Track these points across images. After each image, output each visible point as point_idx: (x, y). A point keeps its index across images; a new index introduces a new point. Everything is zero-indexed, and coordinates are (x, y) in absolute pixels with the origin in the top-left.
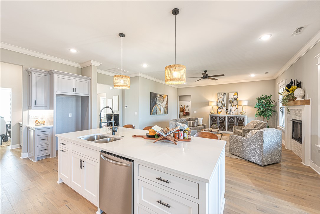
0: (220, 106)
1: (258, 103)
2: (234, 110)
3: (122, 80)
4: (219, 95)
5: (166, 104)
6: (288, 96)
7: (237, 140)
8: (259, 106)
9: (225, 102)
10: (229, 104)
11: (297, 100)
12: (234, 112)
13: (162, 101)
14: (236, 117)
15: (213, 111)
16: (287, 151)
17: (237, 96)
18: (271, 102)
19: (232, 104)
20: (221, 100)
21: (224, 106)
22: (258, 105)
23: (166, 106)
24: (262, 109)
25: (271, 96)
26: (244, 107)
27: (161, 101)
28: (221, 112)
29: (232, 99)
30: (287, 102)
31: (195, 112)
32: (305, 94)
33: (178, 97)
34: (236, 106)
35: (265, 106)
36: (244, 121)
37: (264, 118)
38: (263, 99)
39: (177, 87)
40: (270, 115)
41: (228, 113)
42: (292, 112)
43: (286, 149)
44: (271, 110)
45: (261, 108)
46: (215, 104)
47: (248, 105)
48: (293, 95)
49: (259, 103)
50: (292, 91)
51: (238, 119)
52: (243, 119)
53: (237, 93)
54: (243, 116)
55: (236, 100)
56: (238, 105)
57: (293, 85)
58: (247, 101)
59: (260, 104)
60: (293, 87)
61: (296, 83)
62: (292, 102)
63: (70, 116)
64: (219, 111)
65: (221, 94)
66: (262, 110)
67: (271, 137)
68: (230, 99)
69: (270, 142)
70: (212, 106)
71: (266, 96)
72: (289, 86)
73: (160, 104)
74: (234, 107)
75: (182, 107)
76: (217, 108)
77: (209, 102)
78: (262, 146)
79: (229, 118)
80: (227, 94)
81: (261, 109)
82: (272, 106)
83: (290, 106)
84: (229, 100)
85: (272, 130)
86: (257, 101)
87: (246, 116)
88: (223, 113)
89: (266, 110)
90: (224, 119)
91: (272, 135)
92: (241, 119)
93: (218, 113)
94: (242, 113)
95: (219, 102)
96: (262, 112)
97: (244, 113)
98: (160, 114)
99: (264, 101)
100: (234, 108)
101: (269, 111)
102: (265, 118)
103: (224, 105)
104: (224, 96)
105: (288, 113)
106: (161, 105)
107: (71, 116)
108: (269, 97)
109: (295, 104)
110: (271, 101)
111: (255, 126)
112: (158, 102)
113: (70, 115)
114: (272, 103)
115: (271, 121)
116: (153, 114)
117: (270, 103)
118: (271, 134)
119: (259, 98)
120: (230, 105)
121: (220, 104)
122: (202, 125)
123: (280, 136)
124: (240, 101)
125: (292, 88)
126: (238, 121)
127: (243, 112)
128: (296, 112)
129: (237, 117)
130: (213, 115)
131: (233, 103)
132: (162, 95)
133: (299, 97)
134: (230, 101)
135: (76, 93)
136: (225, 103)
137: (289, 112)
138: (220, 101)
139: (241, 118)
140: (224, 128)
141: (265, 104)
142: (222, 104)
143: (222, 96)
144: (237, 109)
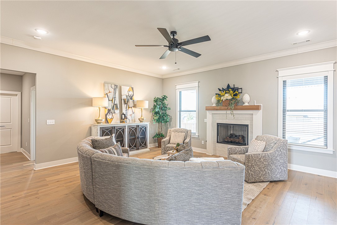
0: (110, 108)
2: (131, 115)
4: (106, 87)
7: (261, 158)
9: (117, 102)
14: (139, 125)
15: (100, 118)
17: (132, 93)
20: (111, 96)
21: (117, 108)
28: (112, 119)
31: (50, 122)
34: (133, 108)
36: (146, 130)
51: (140, 129)
53: (132, 88)
54: (144, 123)
55: (131, 99)
56: (134, 106)
64: (109, 117)
65: (110, 85)
68: (124, 97)
74: (130, 109)
76: (105, 111)
79: (130, 129)
80: (119, 87)
93: (108, 122)
100: (130, 111)
104: (115, 89)
120: (124, 106)
121: (110, 105)
126: (140, 132)
127: (142, 118)
134: (124, 100)
138: (110, 99)
139: (143, 127)
142: (113, 104)
143: (112, 90)
144: (133, 113)
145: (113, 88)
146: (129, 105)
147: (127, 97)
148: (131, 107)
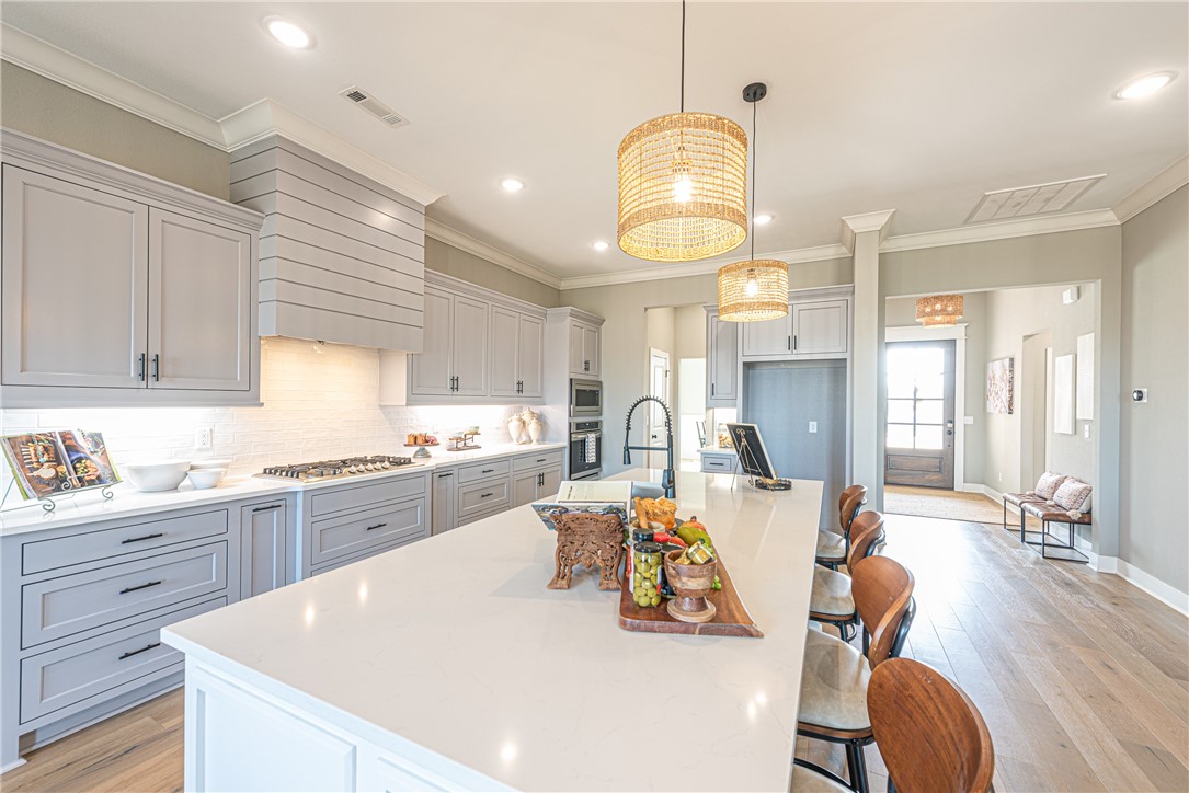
3: (752, 281)
63: (811, 431)
107: (815, 431)
113: (813, 427)
135: (799, 350)
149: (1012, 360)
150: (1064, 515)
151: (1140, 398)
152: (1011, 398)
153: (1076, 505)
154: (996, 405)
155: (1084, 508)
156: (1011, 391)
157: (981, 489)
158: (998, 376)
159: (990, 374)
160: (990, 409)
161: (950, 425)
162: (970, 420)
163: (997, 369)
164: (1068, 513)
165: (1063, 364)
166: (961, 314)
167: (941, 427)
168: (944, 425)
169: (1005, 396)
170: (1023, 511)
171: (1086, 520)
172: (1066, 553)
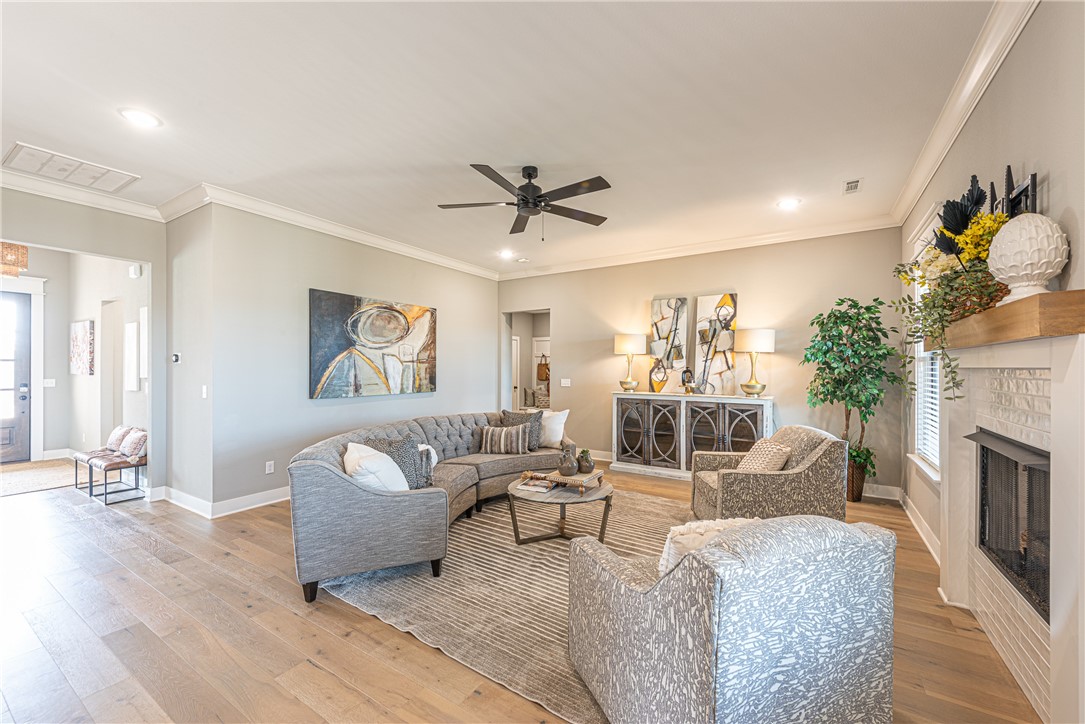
0: (660, 357)
1: (819, 338)
2: (720, 374)
4: (656, 308)
5: (425, 348)
6: (948, 281)
8: (825, 353)
9: (682, 339)
10: (698, 348)
11: (1007, 300)
12: (718, 384)
13: (398, 333)
14: (724, 405)
15: (629, 379)
16: (948, 623)
17: (732, 311)
18: (880, 334)
19: (712, 349)
20: (665, 327)
21: (679, 356)
22: (819, 350)
23: (425, 356)
24: (840, 369)
25: (881, 303)
26: (760, 360)
27: (386, 333)
28: (663, 382)
29: (710, 322)
30: (941, 318)
31: (566, 382)
32: (1069, 256)
33: (503, 318)
34: (729, 355)
35: (849, 352)
36: (759, 422)
37: (848, 414)
38: (844, 322)
39: (496, 277)
40: (875, 399)
41: (693, 385)
42: (979, 390)
43: (943, 606)
44: (880, 373)
45: (834, 365)
46: (640, 346)
47: (777, 352)
48: (985, 271)
49: (824, 338)
50: (977, 245)
51: (733, 416)
52: (754, 417)
53: (731, 295)
54: (753, 400)
55: (726, 326)
56: (732, 350)
57: (986, 208)
58: (773, 331)
59: (830, 344)
60: (985, 217)
61: (1001, 194)
62: (974, 324)
64: (658, 377)
65: (665, 302)
66: (836, 372)
67: (793, 608)
68: (703, 325)
69: (788, 649)
70: (625, 358)
71: (854, 305)
72: (958, 216)
73: (380, 348)
74: (719, 358)
75: (543, 362)
76: (648, 362)
77: (613, 340)
78: (708, 693)
79: (694, 411)
80: (690, 302)
81: (834, 369)
82: (880, 352)
83: (968, 347)
84: (700, 326)
85: (810, 545)
86: (816, 328)
87: (767, 402)
88: (671, 388)
89: (855, 376)
90: (674, 413)
91: (802, 583)
92: (744, 415)
93: (652, 389)
94: (748, 386)
95: (656, 338)
96: (839, 383)
97: (759, 386)
98: (384, 392)
99: (850, 333)
100: (718, 364)
101: (868, 377)
102: (855, 412)
103: (678, 348)
104: (677, 310)
105: (949, 393)
106: (385, 351)
108: (868, 309)
109: (998, 335)
110: (880, 330)
111: (784, 458)
112: (363, 336)
114: (883, 340)
115: (882, 427)
116: (331, 393)
117: (876, 340)
118: (790, 582)
119: (825, 316)
120: (700, 351)
121: (661, 348)
122: (558, 445)
123: (873, 586)
124: (742, 330)
125: (973, 230)
126: (730, 424)
127: (753, 383)
128: (1001, 385)
129: (728, 408)
130: (631, 395)
131: (713, 344)
132: (398, 308)
133: (1029, 277)
134: (703, 334)
136: (684, 343)
137: (957, 385)
138: (664, 334)
139: (743, 411)
140: (674, 456)
141: (852, 345)
142: (669, 346)
143: (669, 313)
144: (729, 368)
145: (673, 307)
146: (716, 347)
147: (711, 325)
148: (724, 352)
149: (92, 323)
150: (126, 462)
151: (177, 360)
152: (93, 359)
153: (136, 451)
154: (79, 366)
155: (142, 453)
156: (92, 352)
157: (66, 453)
158: (79, 338)
159: (73, 335)
160: (74, 370)
161: (25, 389)
162: (51, 383)
163: (80, 331)
164: (129, 460)
165: (130, 329)
166: (26, 266)
167: (13, 392)
168: (16, 389)
169: (86, 357)
170: (91, 467)
171: (144, 462)
172: (132, 494)
